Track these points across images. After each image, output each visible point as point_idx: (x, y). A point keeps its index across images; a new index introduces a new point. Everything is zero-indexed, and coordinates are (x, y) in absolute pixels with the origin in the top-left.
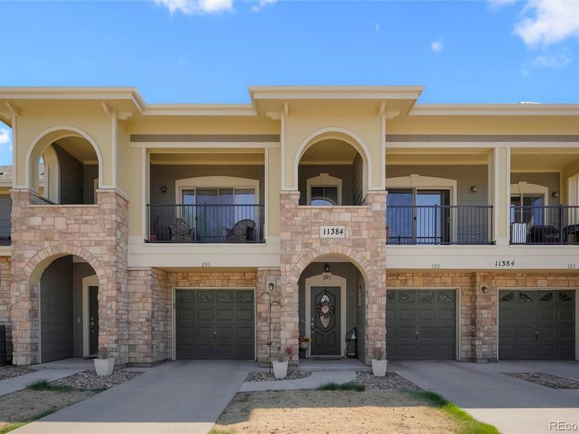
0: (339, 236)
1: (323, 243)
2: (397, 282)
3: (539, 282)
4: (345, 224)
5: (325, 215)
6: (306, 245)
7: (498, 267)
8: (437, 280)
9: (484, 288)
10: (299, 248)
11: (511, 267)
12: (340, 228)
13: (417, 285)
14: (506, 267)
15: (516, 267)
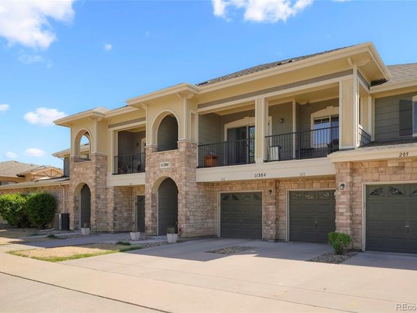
0: (167, 167)
1: (161, 171)
2: (228, 188)
3: (314, 185)
4: (168, 160)
5: (161, 157)
6: (155, 173)
7: (256, 178)
8: (249, 186)
9: (271, 191)
10: (152, 175)
11: (264, 177)
12: (167, 162)
13: (237, 190)
14: (261, 178)
15: (267, 177)
